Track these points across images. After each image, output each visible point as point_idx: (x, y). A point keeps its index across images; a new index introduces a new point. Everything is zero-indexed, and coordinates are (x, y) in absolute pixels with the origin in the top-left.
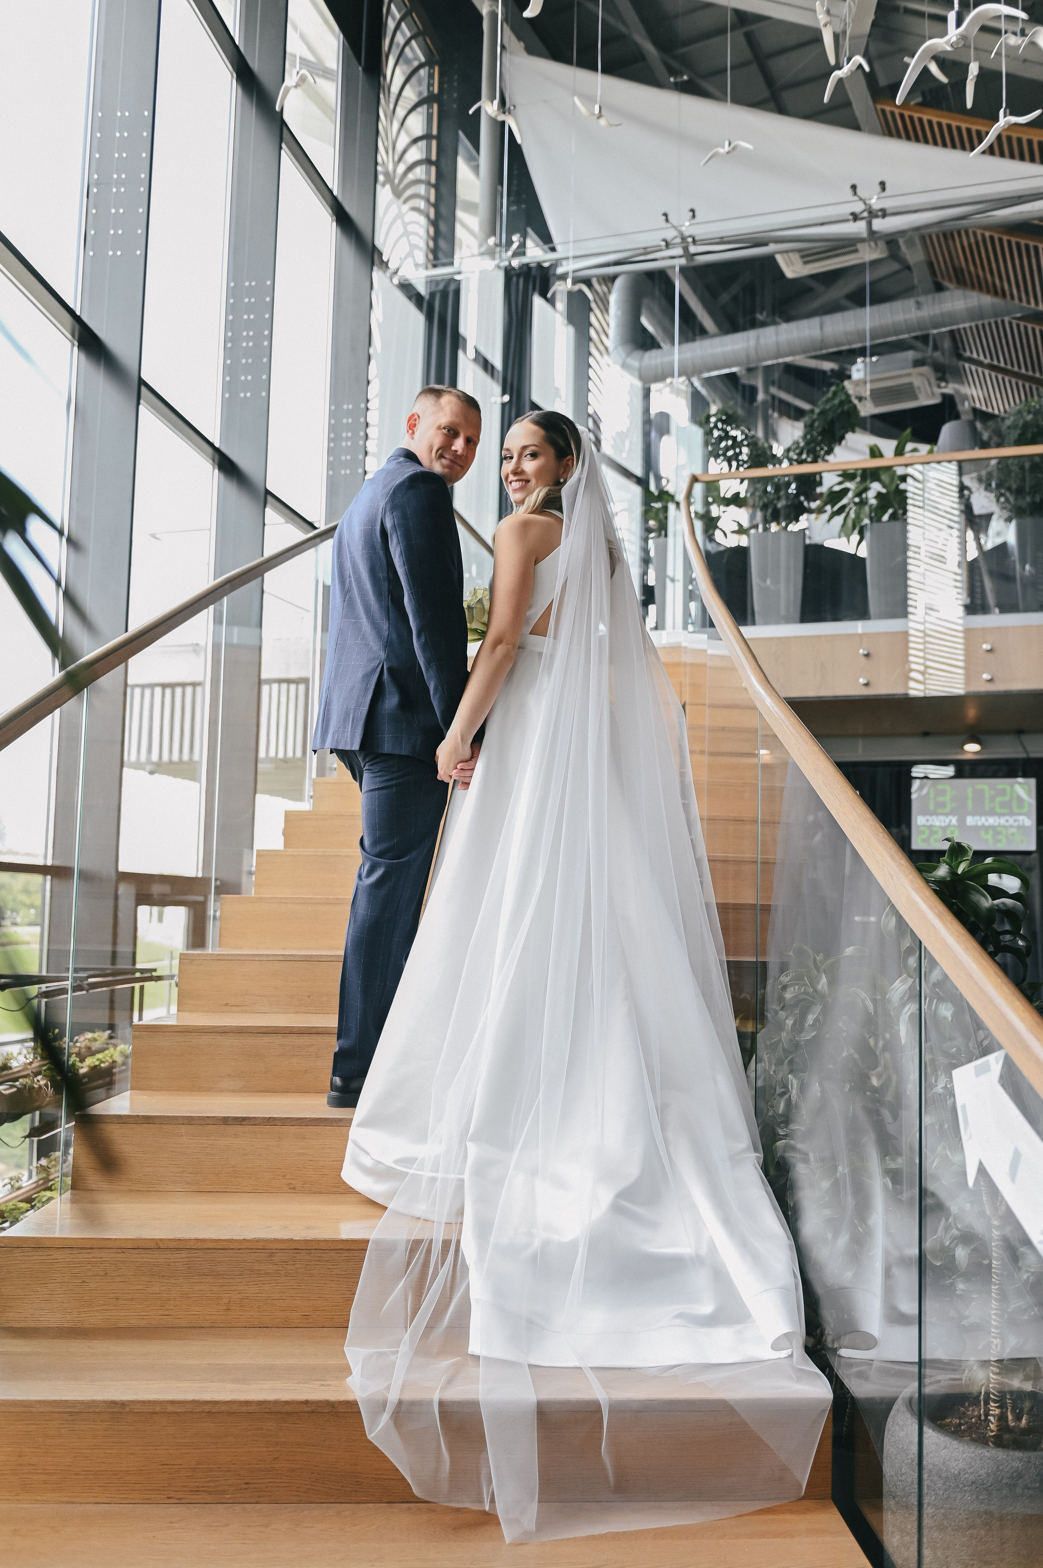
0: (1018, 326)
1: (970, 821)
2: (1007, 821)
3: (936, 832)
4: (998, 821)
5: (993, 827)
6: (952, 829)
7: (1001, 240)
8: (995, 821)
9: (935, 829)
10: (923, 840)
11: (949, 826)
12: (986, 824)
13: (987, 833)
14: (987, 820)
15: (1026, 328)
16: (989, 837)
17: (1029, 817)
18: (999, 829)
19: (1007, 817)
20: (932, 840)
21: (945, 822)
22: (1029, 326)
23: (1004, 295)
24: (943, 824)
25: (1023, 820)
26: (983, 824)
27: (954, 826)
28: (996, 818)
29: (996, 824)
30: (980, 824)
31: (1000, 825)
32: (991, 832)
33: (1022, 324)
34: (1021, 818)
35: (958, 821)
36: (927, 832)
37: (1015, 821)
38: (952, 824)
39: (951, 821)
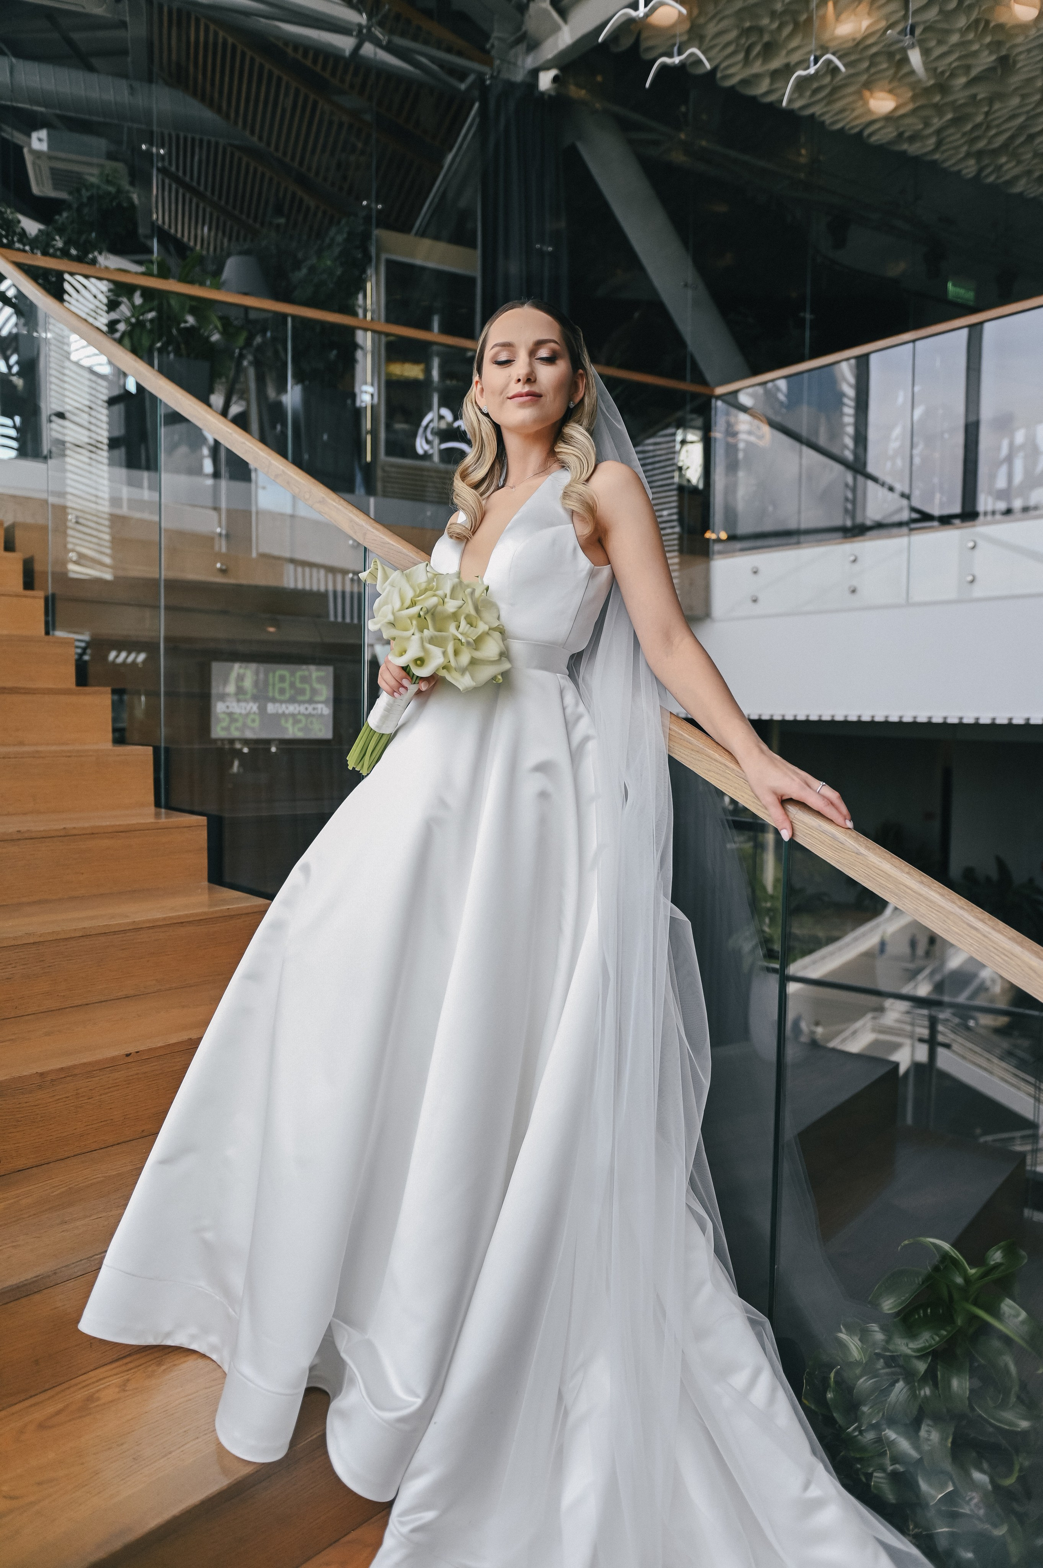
0: (232, 154)
1: (271, 708)
2: (306, 709)
3: (236, 720)
4: (298, 709)
5: (293, 715)
6: (252, 716)
7: (243, 54)
8: (295, 709)
9: (236, 716)
10: (223, 729)
11: (248, 714)
12: (287, 712)
13: (287, 721)
14: (287, 708)
15: (240, 159)
16: (289, 725)
17: (327, 706)
18: (299, 717)
19: (307, 705)
20: (232, 729)
21: (245, 709)
22: (245, 159)
23: (227, 117)
24: (243, 712)
25: (322, 709)
26: (284, 712)
27: (255, 713)
28: (296, 705)
29: (296, 712)
30: (280, 711)
31: (299, 713)
32: (291, 721)
33: (237, 154)
34: (320, 706)
35: (259, 708)
36: (227, 719)
37: (314, 709)
38: (252, 711)
39: (252, 708)
